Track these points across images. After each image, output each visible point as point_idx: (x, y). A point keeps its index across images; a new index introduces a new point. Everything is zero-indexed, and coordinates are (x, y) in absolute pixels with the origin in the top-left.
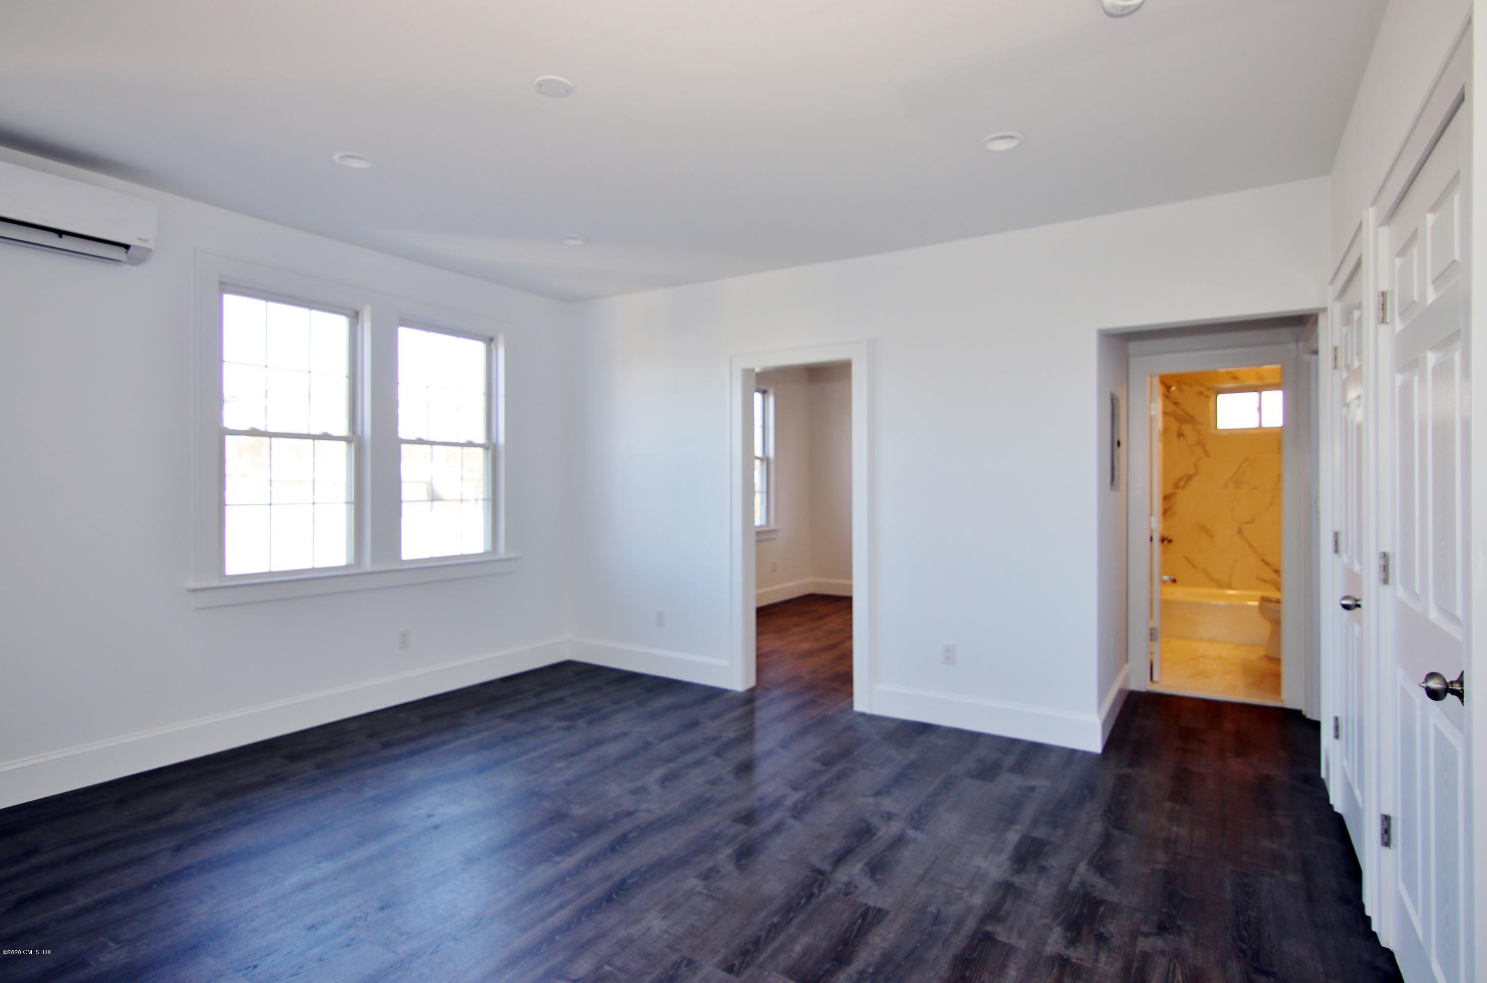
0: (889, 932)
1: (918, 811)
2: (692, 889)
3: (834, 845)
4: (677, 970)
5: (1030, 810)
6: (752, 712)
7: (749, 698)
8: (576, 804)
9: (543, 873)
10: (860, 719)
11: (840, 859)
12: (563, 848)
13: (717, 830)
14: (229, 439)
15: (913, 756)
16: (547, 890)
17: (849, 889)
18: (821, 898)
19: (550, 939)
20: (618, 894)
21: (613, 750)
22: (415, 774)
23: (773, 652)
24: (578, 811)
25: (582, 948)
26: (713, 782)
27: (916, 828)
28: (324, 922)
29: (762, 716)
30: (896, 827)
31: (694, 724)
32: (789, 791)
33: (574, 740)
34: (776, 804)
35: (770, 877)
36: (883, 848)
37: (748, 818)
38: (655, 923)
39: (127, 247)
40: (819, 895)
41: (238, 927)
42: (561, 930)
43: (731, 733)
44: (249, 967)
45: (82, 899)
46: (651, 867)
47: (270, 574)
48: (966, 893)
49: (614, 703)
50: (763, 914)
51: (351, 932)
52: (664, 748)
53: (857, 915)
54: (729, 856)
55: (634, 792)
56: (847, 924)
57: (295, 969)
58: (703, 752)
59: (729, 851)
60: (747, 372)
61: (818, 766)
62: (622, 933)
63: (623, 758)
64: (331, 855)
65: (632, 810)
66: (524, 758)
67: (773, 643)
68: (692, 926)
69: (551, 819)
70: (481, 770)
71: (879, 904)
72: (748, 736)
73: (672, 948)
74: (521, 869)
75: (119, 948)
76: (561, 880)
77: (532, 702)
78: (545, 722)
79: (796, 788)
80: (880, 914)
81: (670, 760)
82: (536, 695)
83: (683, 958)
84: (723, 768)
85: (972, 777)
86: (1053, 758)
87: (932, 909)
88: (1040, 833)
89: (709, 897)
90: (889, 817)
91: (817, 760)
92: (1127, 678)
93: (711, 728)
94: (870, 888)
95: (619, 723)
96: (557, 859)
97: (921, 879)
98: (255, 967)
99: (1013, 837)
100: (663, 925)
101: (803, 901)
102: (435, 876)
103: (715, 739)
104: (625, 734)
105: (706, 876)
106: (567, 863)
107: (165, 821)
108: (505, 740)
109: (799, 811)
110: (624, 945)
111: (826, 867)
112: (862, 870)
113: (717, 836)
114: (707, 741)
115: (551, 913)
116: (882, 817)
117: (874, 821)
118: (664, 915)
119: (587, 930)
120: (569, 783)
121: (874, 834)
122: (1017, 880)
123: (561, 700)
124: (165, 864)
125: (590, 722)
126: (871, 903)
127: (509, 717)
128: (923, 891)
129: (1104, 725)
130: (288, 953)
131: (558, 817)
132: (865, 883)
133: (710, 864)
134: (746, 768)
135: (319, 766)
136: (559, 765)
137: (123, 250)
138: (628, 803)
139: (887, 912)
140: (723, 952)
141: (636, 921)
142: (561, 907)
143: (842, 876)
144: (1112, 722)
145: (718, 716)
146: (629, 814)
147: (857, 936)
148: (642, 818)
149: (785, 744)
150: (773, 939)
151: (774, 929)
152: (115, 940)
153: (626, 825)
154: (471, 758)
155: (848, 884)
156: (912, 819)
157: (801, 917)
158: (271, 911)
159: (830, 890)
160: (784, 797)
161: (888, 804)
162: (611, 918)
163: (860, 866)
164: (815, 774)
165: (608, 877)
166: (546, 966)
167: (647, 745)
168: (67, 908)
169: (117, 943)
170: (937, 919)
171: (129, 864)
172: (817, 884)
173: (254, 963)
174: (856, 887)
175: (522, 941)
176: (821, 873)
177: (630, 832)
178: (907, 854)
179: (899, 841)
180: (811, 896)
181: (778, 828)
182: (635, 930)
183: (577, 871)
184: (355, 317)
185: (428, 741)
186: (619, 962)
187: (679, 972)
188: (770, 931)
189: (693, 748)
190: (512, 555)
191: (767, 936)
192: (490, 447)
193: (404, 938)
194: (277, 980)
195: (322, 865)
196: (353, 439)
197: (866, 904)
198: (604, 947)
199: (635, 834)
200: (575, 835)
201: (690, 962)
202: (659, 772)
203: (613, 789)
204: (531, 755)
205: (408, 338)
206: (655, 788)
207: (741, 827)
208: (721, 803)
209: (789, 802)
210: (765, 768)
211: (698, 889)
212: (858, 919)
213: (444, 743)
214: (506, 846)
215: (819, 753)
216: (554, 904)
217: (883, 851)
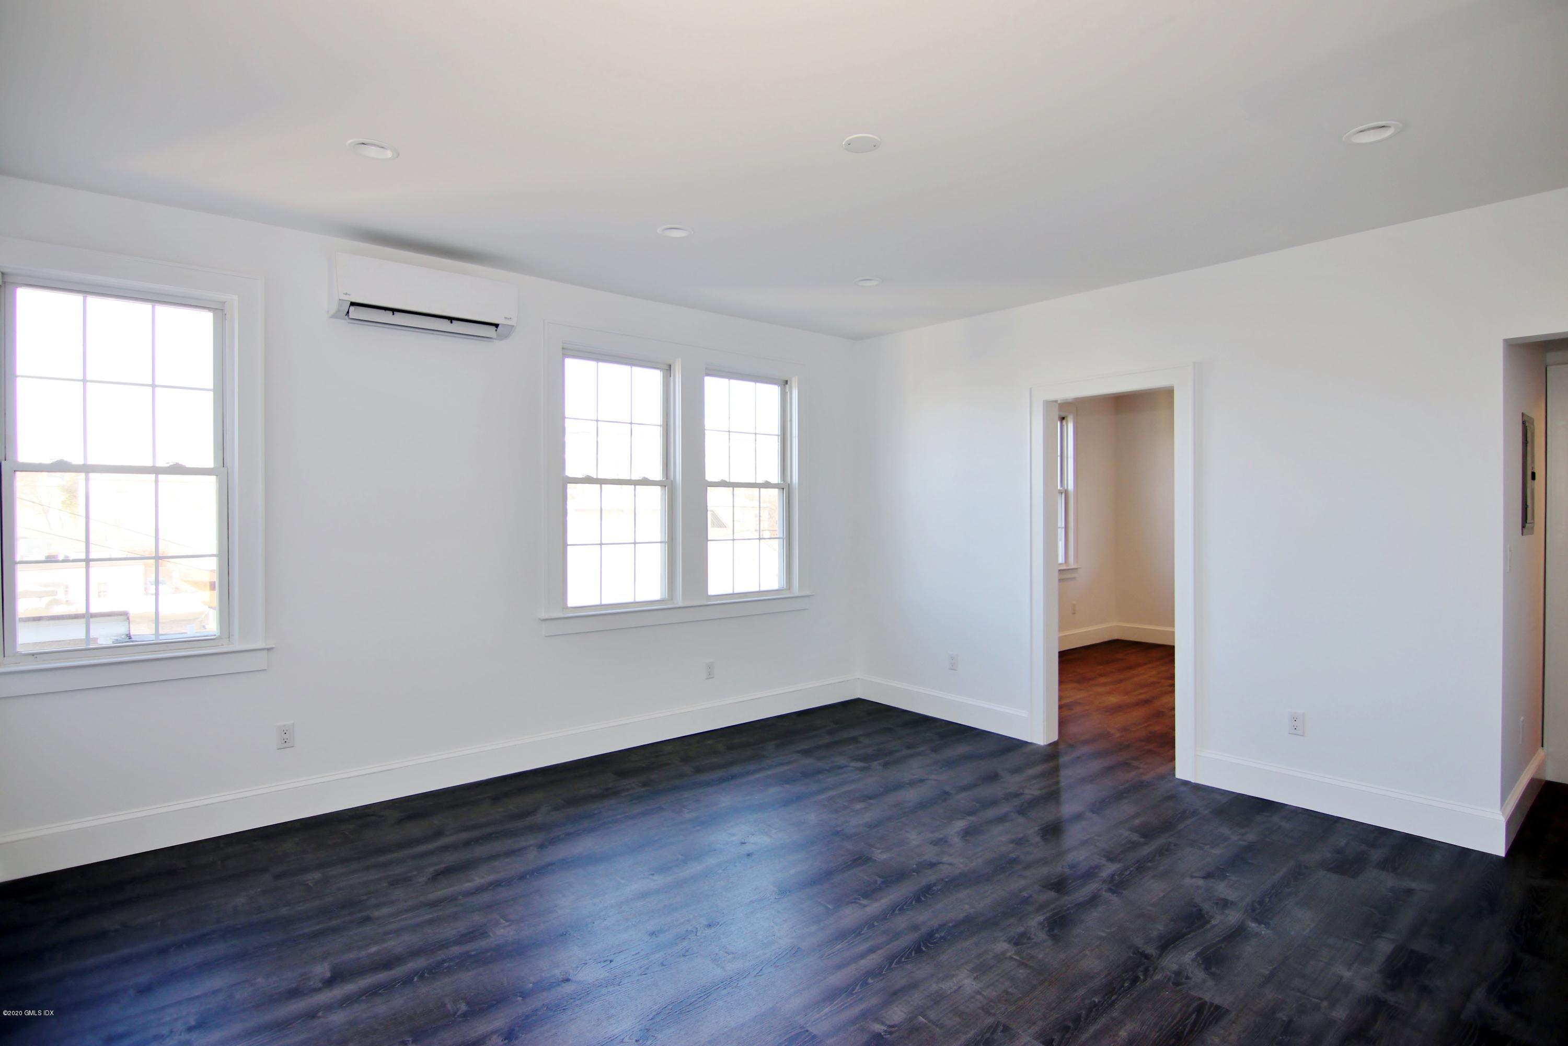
0: (1230, 1034)
1: (1261, 902)
2: (1004, 953)
3: (1159, 928)
4: (992, 1033)
5: (1406, 919)
6: (1056, 770)
7: (1052, 753)
8: (878, 849)
9: (851, 915)
10: (1183, 788)
11: (1167, 943)
12: (869, 893)
13: (1025, 894)
14: (570, 487)
15: (1251, 837)
16: (856, 931)
17: (1179, 978)
18: (1148, 983)
19: (863, 980)
20: (927, 947)
21: (911, 796)
22: (725, 799)
23: (1076, 703)
24: (880, 856)
25: (895, 995)
26: (1019, 842)
27: (1260, 922)
28: (662, 931)
29: (1067, 776)
30: (1233, 917)
31: (993, 777)
32: (1103, 861)
33: (871, 781)
34: (1090, 874)
35: (1087, 952)
36: (1218, 939)
37: (1059, 885)
38: (967, 982)
39: (497, 326)
40: (1145, 980)
41: (594, 923)
42: (876, 973)
43: (1033, 791)
44: (607, 961)
45: (478, 878)
46: (958, 924)
47: (601, 606)
48: (1325, 1004)
49: (908, 747)
50: (1082, 992)
51: (685, 944)
52: (962, 799)
53: (1191, 1009)
54: (1040, 924)
55: (936, 843)
56: (1179, 1016)
57: (643, 969)
58: (1004, 808)
59: (1041, 918)
60: (1048, 404)
61: (1135, 837)
62: (934, 987)
63: (922, 805)
64: (663, 869)
65: (934, 861)
66: (823, 796)
67: (1077, 695)
68: (1006, 992)
69: (855, 860)
70: (786, 803)
71: (1217, 1001)
72: (1052, 796)
73: (986, 1010)
74: (830, 906)
75: (510, 925)
76: (870, 923)
77: (827, 739)
78: (841, 761)
79: (1111, 858)
80: (1217, 1013)
81: (971, 813)
82: (830, 733)
83: (998, 1024)
84: (1027, 827)
85: (1329, 870)
86: (1438, 856)
87: (1283, 1016)
88: (1421, 946)
89: (1022, 964)
90: (1225, 904)
91: (1134, 830)
92: (1542, 767)
93: (1012, 782)
94: (1204, 981)
95: (914, 768)
96: (864, 902)
97: (1269, 979)
98: (611, 961)
99: (1384, 947)
100: (976, 986)
101: (1126, 985)
102: (752, 902)
103: (1017, 795)
104: (922, 781)
105: (1018, 941)
106: (875, 907)
107: (529, 821)
108: (805, 775)
109: (1117, 885)
110: (937, 999)
111: (1151, 950)
112: (1194, 960)
113: (1026, 901)
114: (1009, 797)
115: (862, 956)
116: (1217, 904)
117: (1206, 907)
118: (975, 975)
119: (899, 979)
120: (869, 826)
121: (1207, 922)
122: (1392, 998)
123: (854, 740)
124: (532, 858)
125: (886, 765)
126: (1207, 997)
127: (806, 753)
128: (1270, 994)
129: (1509, 824)
130: (636, 954)
131: (860, 860)
132: (1198, 975)
133: (1021, 929)
134: (1053, 831)
135: (644, 785)
136: (859, 806)
137: (494, 328)
138: (930, 854)
139: (1227, 1011)
140: (1040, 1023)
141: (947, 977)
142: (872, 950)
143: (1171, 962)
144: (1520, 819)
145: (1017, 770)
146: (932, 865)
147: (1191, 1031)
148: (945, 871)
149: (1098, 807)
150: (1095, 1019)
151: (1095, 1011)
152: (504, 917)
153: (930, 877)
154: (774, 791)
155: (1178, 973)
156: (1254, 910)
157: (1125, 1001)
158: (618, 913)
159: (1158, 977)
160: (1098, 867)
161: (1222, 889)
162: (921, 970)
163: (1192, 954)
164: (1134, 846)
165: (915, 928)
166: (863, 1006)
167: (945, 795)
168: (468, 885)
169: (507, 921)
170: (1288, 1027)
171: (509, 854)
172: (1141, 969)
173: (611, 958)
174: (1187, 978)
175: (837, 979)
176: (1147, 957)
177: (935, 885)
178: (1248, 950)
179: (1237, 934)
180: (1135, 980)
181: (1093, 900)
182: (947, 986)
183: (883, 917)
184: (668, 370)
185: (736, 769)
186: (932, 1015)
187: (996, 1037)
188: (1090, 1010)
189: (993, 803)
190: (806, 592)
191: (1088, 1016)
192: (785, 487)
193: (730, 957)
194: (629, 976)
195: (655, 878)
196: (666, 483)
197: (1200, 999)
198: (916, 998)
199: (939, 887)
200: (879, 880)
201: (1006, 1029)
202: (960, 825)
203: (914, 837)
204: (830, 793)
205: (714, 387)
206: (957, 841)
207: (1052, 894)
208: (1028, 866)
209: (1105, 874)
210: (1074, 834)
211: (1009, 954)
212: (1191, 1015)
213: (749, 773)
214: (814, 882)
215: (1137, 822)
216: (866, 946)
217: (1219, 942)
